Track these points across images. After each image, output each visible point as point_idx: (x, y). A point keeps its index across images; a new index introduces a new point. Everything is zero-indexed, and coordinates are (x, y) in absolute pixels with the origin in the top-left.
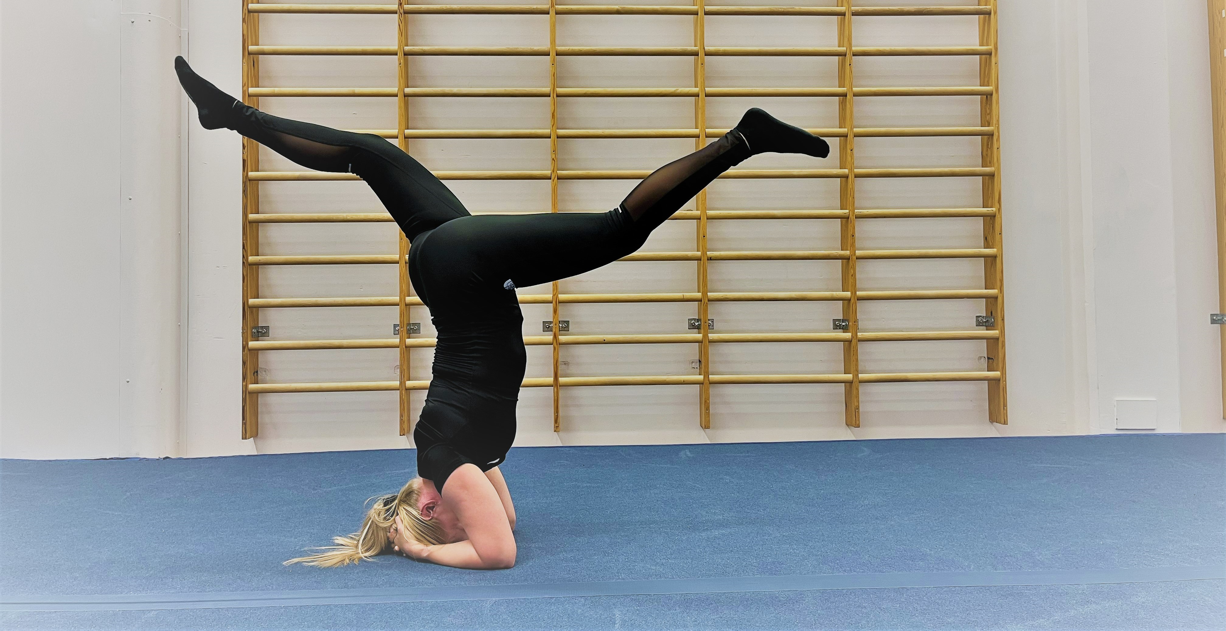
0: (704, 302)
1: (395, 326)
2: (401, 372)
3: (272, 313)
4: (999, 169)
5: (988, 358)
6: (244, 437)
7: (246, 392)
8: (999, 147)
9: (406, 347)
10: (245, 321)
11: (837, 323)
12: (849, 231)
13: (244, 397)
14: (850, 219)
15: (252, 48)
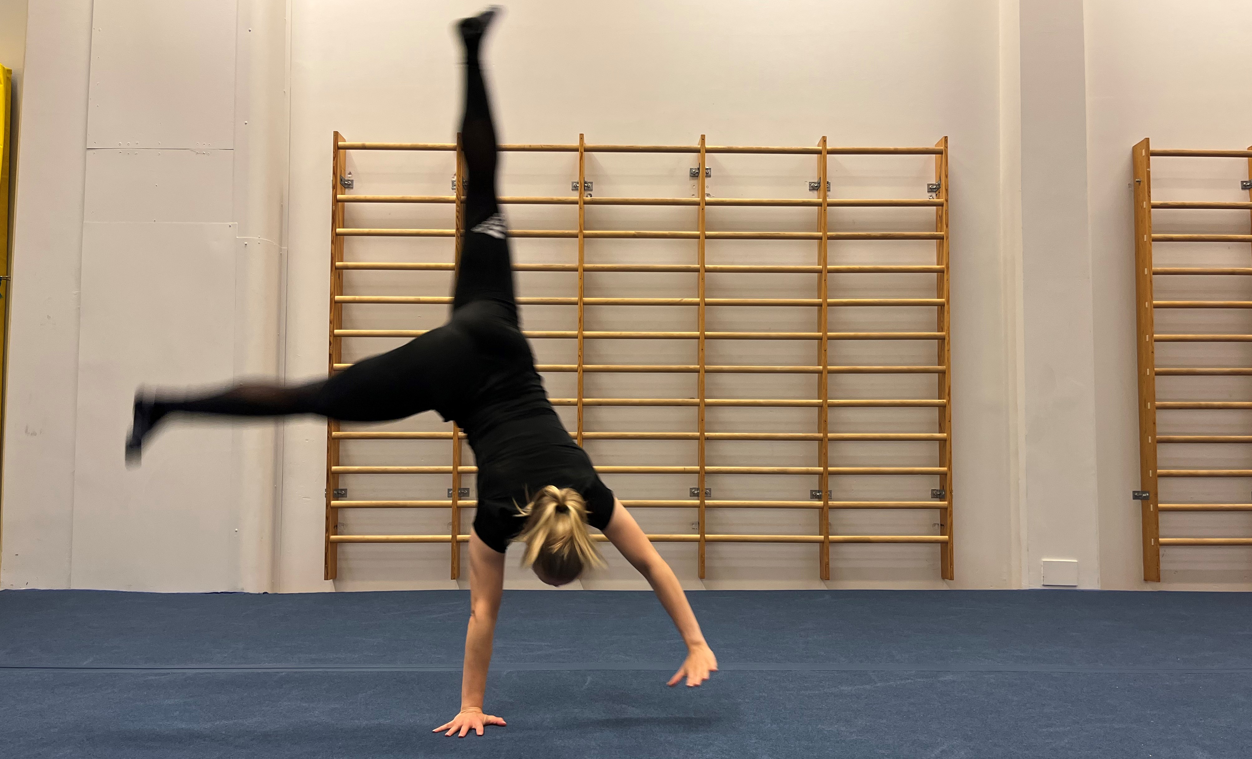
0: (703, 474)
1: (449, 490)
2: (453, 528)
3: (351, 479)
4: (949, 367)
5: (941, 525)
6: (326, 578)
7: (328, 542)
8: (950, 349)
9: (457, 507)
10: (328, 484)
11: (814, 493)
12: (823, 417)
13: (327, 546)
14: (823, 407)
15: (338, 264)
